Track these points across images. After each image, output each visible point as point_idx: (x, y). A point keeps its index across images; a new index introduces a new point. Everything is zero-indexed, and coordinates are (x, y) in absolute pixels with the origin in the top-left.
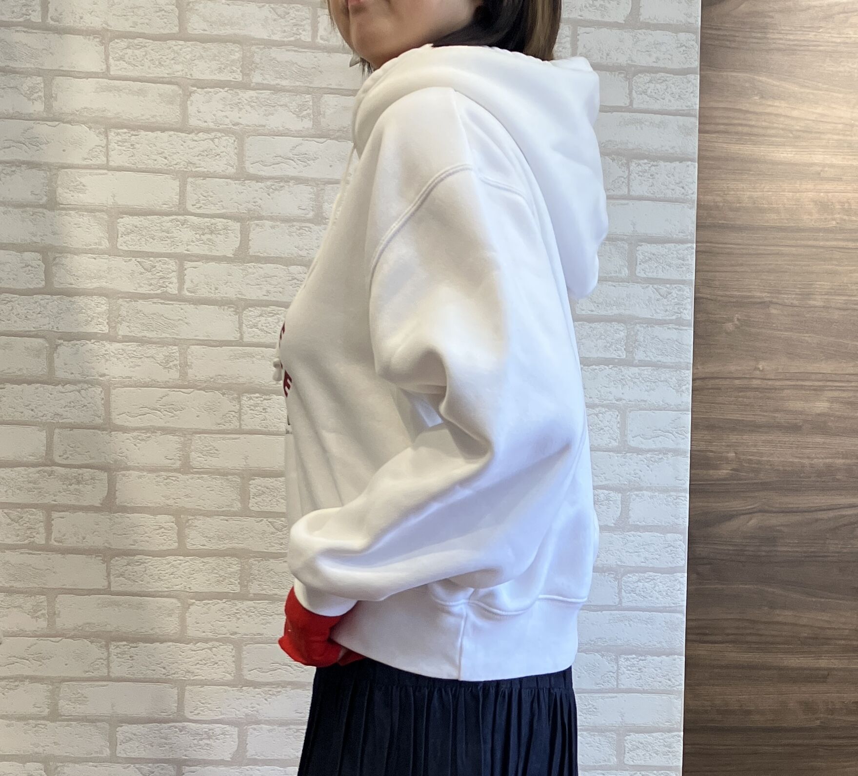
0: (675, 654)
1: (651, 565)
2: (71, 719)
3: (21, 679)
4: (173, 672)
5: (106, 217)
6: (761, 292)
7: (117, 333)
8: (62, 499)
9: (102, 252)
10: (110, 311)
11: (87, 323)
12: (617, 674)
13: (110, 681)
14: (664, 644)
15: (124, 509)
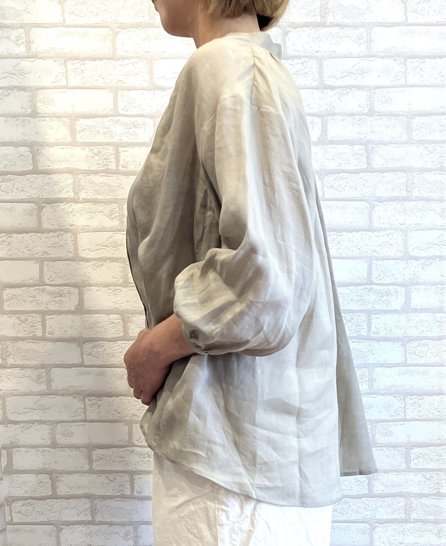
1: (426, 335)
2: (64, 447)
3: (33, 422)
4: (125, 415)
5: (68, 120)
7: (79, 197)
8: (52, 307)
9: (67, 144)
10: (74, 183)
11: (60, 191)
12: (405, 409)
13: (87, 422)
14: (435, 388)
15: (90, 312)
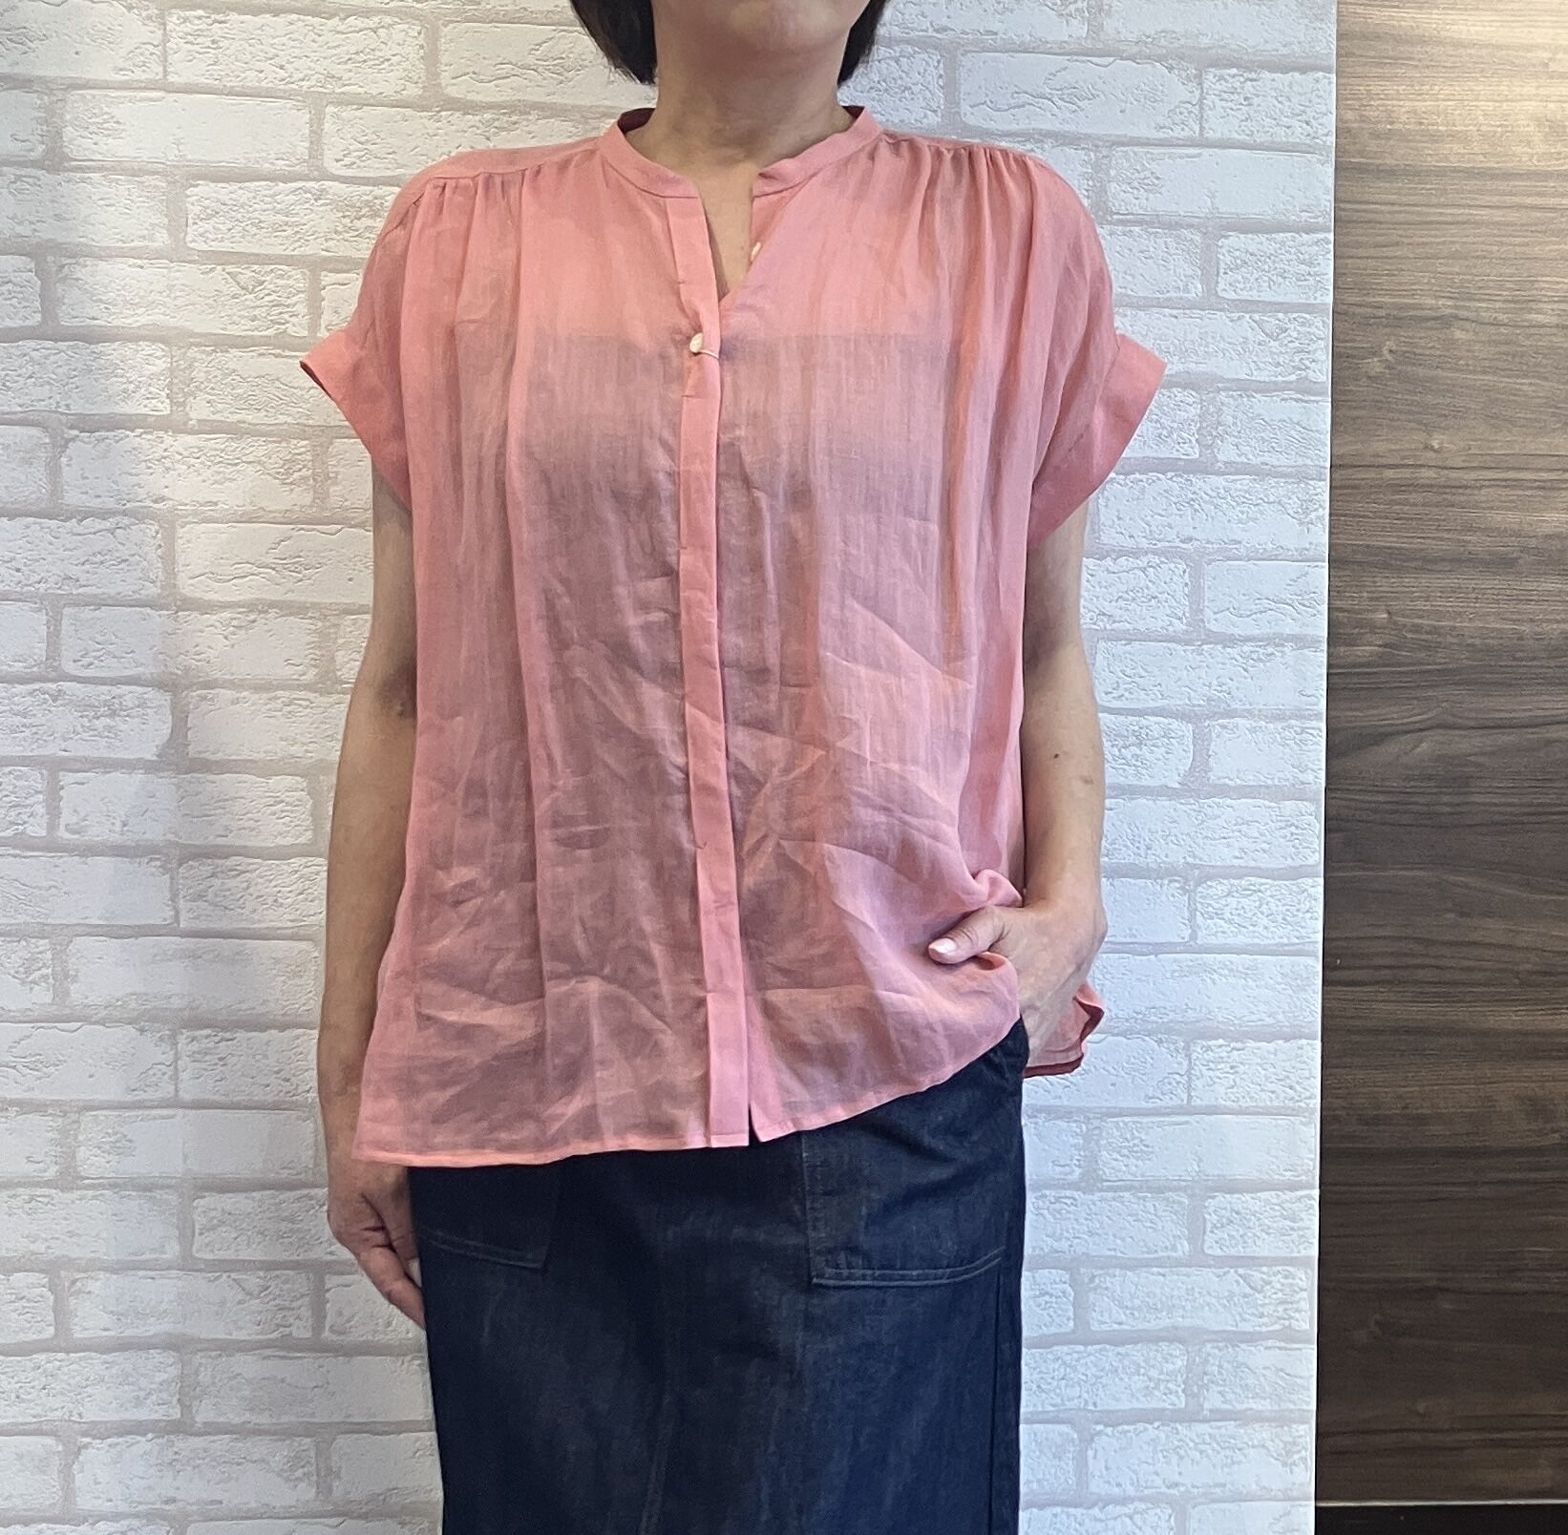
0: (1301, 1037)
1: (1253, 864)
5: (163, 184)
6: (1437, 297)
7: (187, 414)
8: (81, 747)
9: (156, 255)
10: (172, 371)
11: (126, 396)
12: (1190, 1079)
13: (180, 1107)
14: (1280, 1017)
15: (205, 766)
